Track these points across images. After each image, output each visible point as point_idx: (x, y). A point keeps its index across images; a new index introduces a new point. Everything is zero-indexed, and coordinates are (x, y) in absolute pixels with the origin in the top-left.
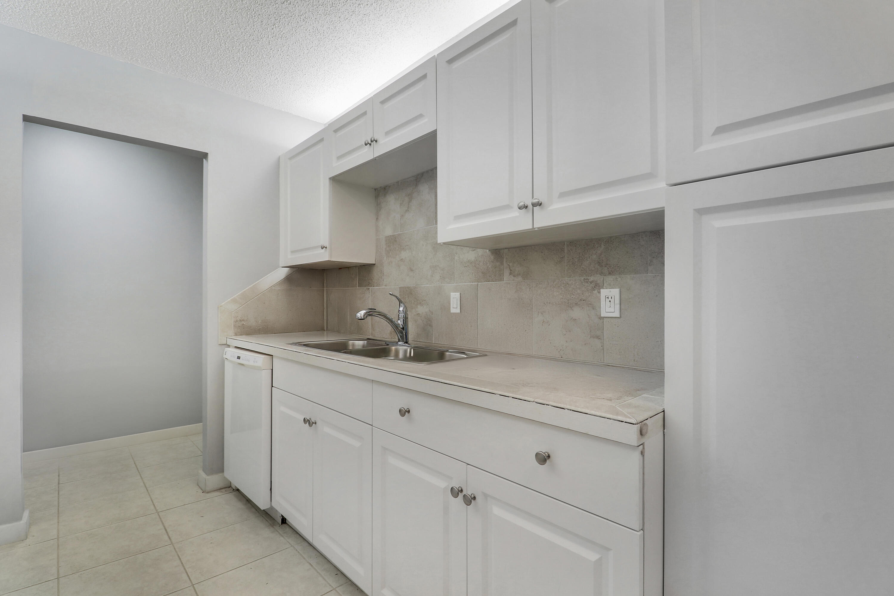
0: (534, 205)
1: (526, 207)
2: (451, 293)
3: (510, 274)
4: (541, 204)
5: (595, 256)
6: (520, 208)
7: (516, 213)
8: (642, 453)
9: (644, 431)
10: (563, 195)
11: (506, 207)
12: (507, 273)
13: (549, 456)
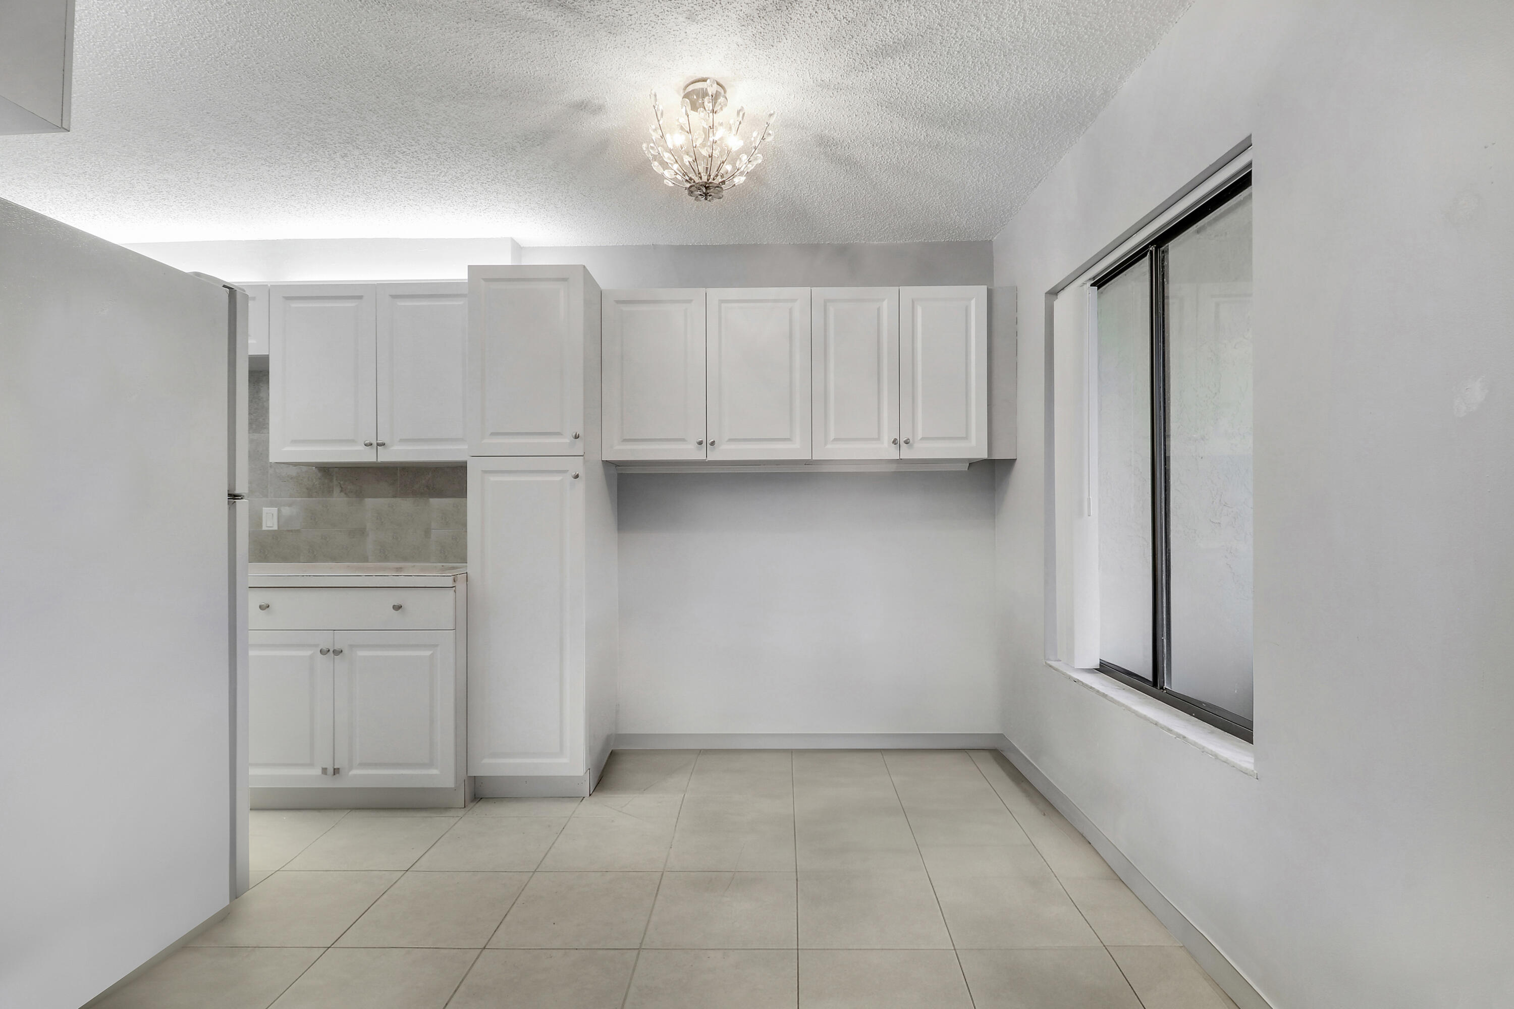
0: (378, 445)
1: (371, 444)
2: (264, 508)
3: (341, 491)
4: (384, 444)
5: (424, 481)
6: (366, 445)
7: (362, 447)
8: (455, 591)
9: (455, 580)
10: (403, 441)
11: (352, 442)
12: (337, 490)
13: (401, 607)
